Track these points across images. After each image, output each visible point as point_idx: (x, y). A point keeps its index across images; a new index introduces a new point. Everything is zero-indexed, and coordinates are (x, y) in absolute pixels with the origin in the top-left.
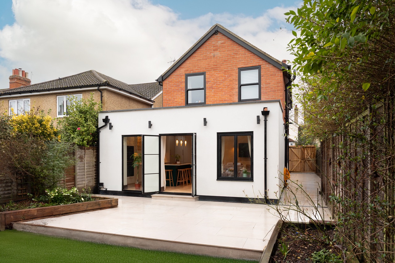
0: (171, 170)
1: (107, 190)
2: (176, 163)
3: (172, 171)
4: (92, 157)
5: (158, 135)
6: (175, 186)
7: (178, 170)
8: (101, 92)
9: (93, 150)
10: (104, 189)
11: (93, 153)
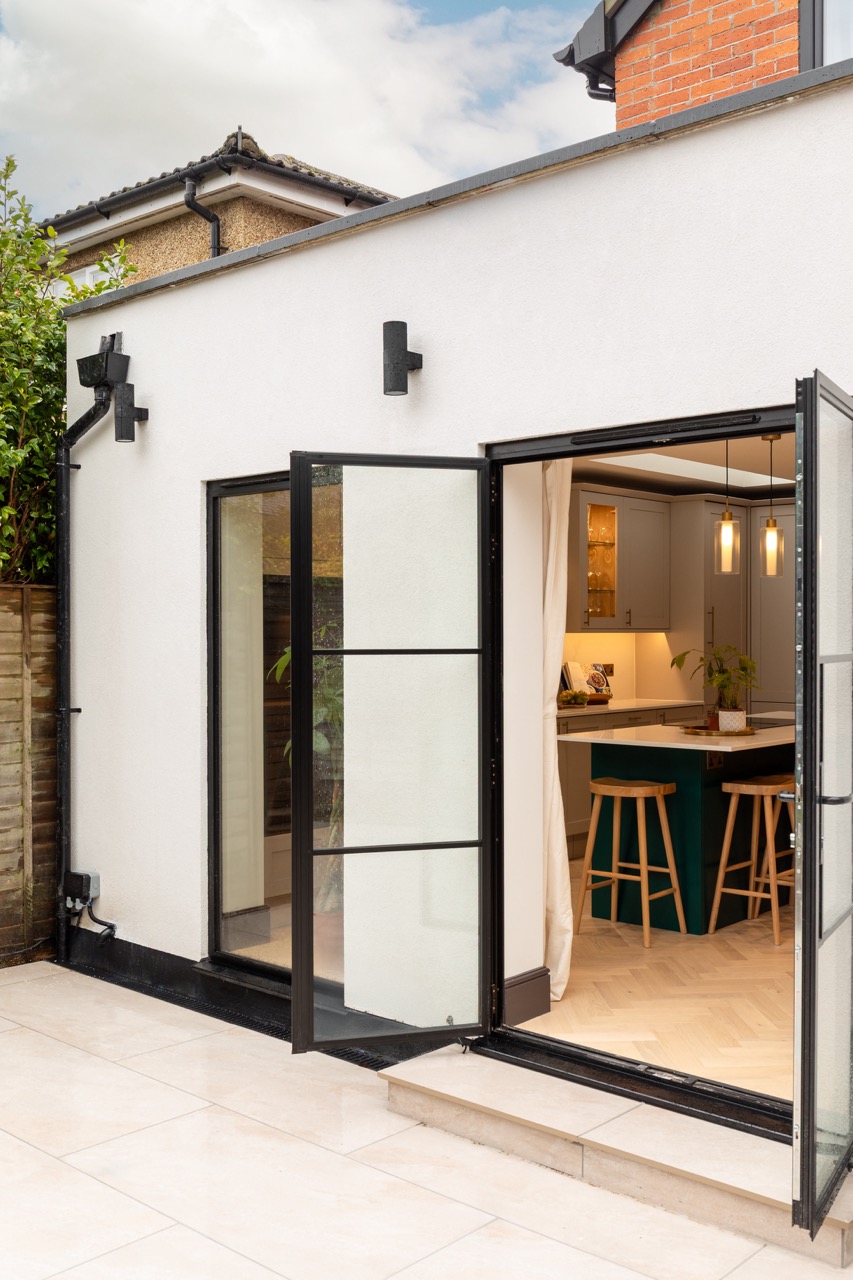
0: (658, 791)
1: (119, 934)
2: (711, 726)
3: (667, 798)
4: (11, 665)
5: (476, 453)
6: (697, 926)
7: (727, 787)
8: (213, 219)
9: (21, 610)
10: (98, 929)
11: (18, 637)
